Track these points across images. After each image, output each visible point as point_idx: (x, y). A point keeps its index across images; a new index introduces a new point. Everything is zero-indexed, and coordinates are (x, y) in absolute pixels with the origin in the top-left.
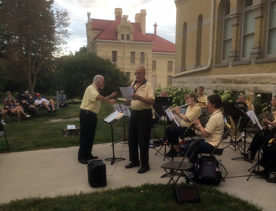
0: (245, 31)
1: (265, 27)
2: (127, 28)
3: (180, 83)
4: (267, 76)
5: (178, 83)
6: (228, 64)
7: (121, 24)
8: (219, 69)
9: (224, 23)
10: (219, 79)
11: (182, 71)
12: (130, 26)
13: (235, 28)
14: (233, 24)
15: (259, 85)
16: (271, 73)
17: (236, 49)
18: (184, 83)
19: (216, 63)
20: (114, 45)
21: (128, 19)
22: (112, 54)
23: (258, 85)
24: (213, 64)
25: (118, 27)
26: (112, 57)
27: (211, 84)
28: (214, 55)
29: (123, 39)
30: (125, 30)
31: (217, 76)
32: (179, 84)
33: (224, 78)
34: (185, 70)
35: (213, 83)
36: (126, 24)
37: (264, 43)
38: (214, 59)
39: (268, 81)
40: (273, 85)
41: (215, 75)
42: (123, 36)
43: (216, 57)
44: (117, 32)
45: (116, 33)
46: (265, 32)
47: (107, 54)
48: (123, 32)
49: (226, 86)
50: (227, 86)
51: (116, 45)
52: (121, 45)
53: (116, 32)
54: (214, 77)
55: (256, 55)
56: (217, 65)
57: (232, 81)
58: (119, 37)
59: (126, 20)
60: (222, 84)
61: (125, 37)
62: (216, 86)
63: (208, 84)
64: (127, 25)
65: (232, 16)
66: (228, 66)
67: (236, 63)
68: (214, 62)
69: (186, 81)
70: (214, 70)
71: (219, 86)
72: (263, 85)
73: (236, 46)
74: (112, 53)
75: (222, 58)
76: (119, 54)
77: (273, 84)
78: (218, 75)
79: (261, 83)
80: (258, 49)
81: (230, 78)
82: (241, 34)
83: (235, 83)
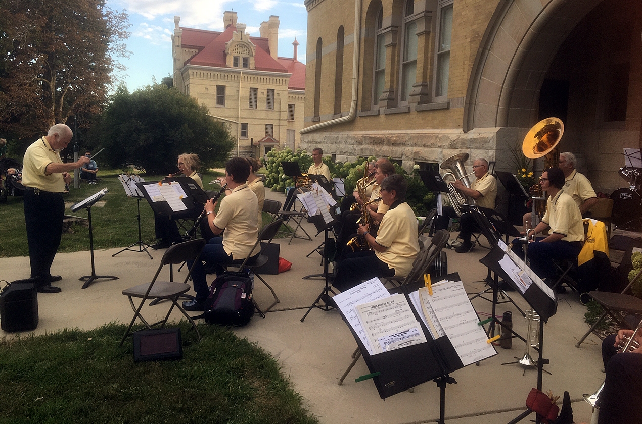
0: (406, 56)
1: (433, 50)
2: (244, 46)
3: (311, 142)
4: (432, 134)
5: (308, 143)
6: (379, 111)
7: (233, 39)
8: (367, 120)
9: (376, 42)
10: (365, 137)
11: (315, 122)
12: (249, 44)
13: (390, 49)
14: (387, 44)
15: (421, 148)
16: (438, 128)
17: (391, 87)
18: (317, 142)
19: (363, 110)
20: (219, 75)
21: (246, 31)
22: (216, 91)
23: (419, 148)
24: (358, 111)
25: (227, 44)
26: (216, 95)
27: (355, 146)
28: (360, 96)
29: (236, 64)
30: (240, 50)
31: (364, 132)
32: (310, 145)
33: (373, 136)
34: (319, 121)
35: (357, 143)
36: (241, 39)
37: (431, 77)
38: (360, 103)
39: (432, 142)
40: (440, 150)
41: (362, 130)
42: (236, 59)
43: (364, 99)
44: (226, 52)
45: (225, 55)
46: (432, 59)
47: (206, 91)
48: (236, 52)
49: (376, 150)
50: (378, 149)
51: (223, 75)
52: (233, 75)
53: (224, 52)
54: (359, 133)
55: (418, 98)
56: (364, 114)
57: (384, 141)
58: (230, 61)
59: (241, 32)
60: (370, 147)
61: (241, 62)
62: (362, 150)
63: (351, 147)
64: (243, 41)
65: (385, 29)
66: (379, 115)
67: (390, 110)
68: (359, 108)
69: (319, 140)
70: (360, 122)
71: (366, 149)
72: (426, 149)
73: (392, 81)
74: (216, 89)
75: (372, 102)
76: (228, 92)
77: (440, 147)
78: (365, 130)
79: (424, 146)
80: (420, 88)
81: (380, 136)
82: (399, 61)
83: (388, 146)
